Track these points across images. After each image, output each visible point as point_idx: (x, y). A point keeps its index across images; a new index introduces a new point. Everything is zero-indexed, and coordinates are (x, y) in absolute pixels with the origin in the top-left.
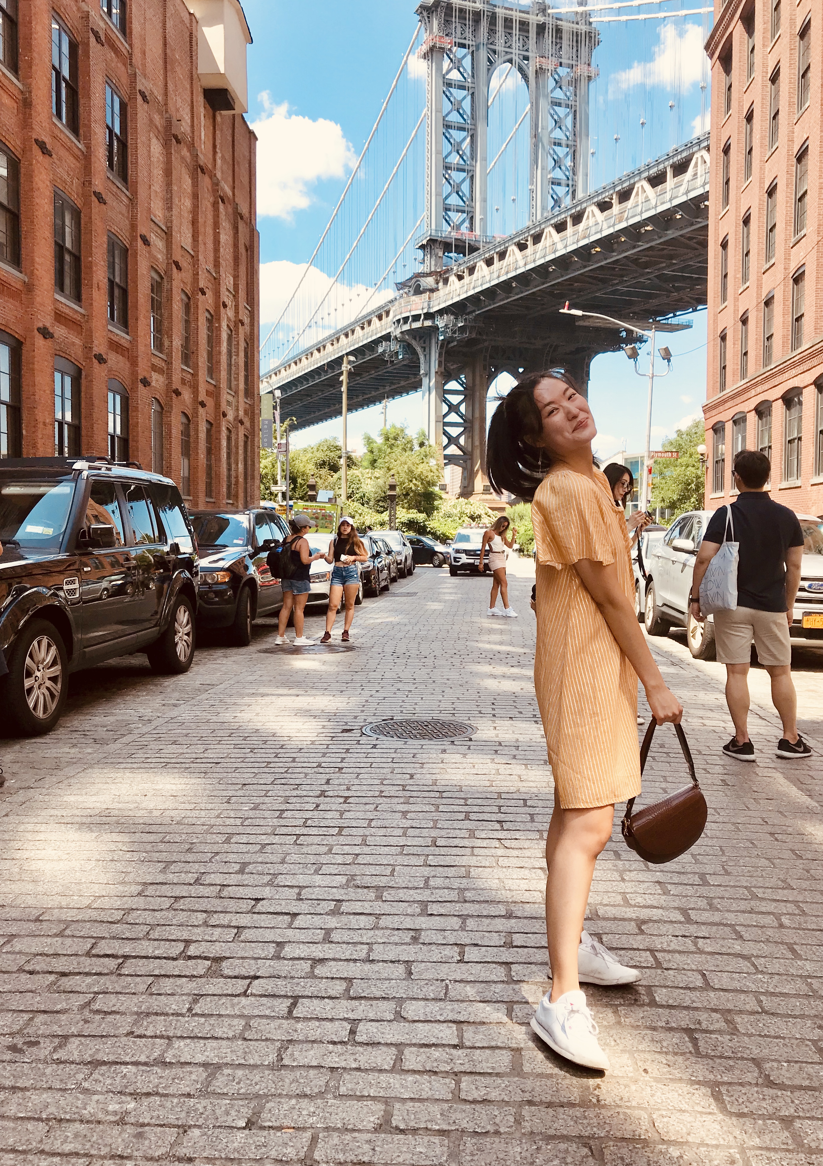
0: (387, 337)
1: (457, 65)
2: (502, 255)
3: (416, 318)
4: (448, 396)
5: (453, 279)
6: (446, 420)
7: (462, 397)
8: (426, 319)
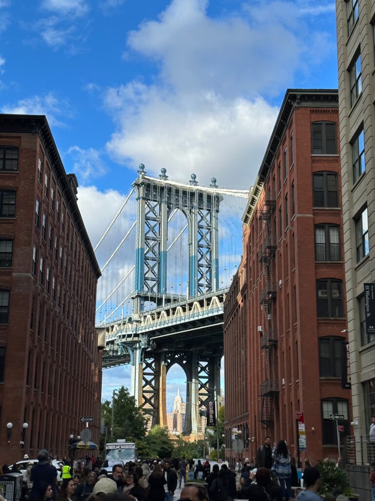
0: (112, 342)
1: (152, 209)
3: (129, 336)
4: (146, 376)
5: (149, 316)
6: (144, 389)
7: (153, 377)
8: (134, 337)
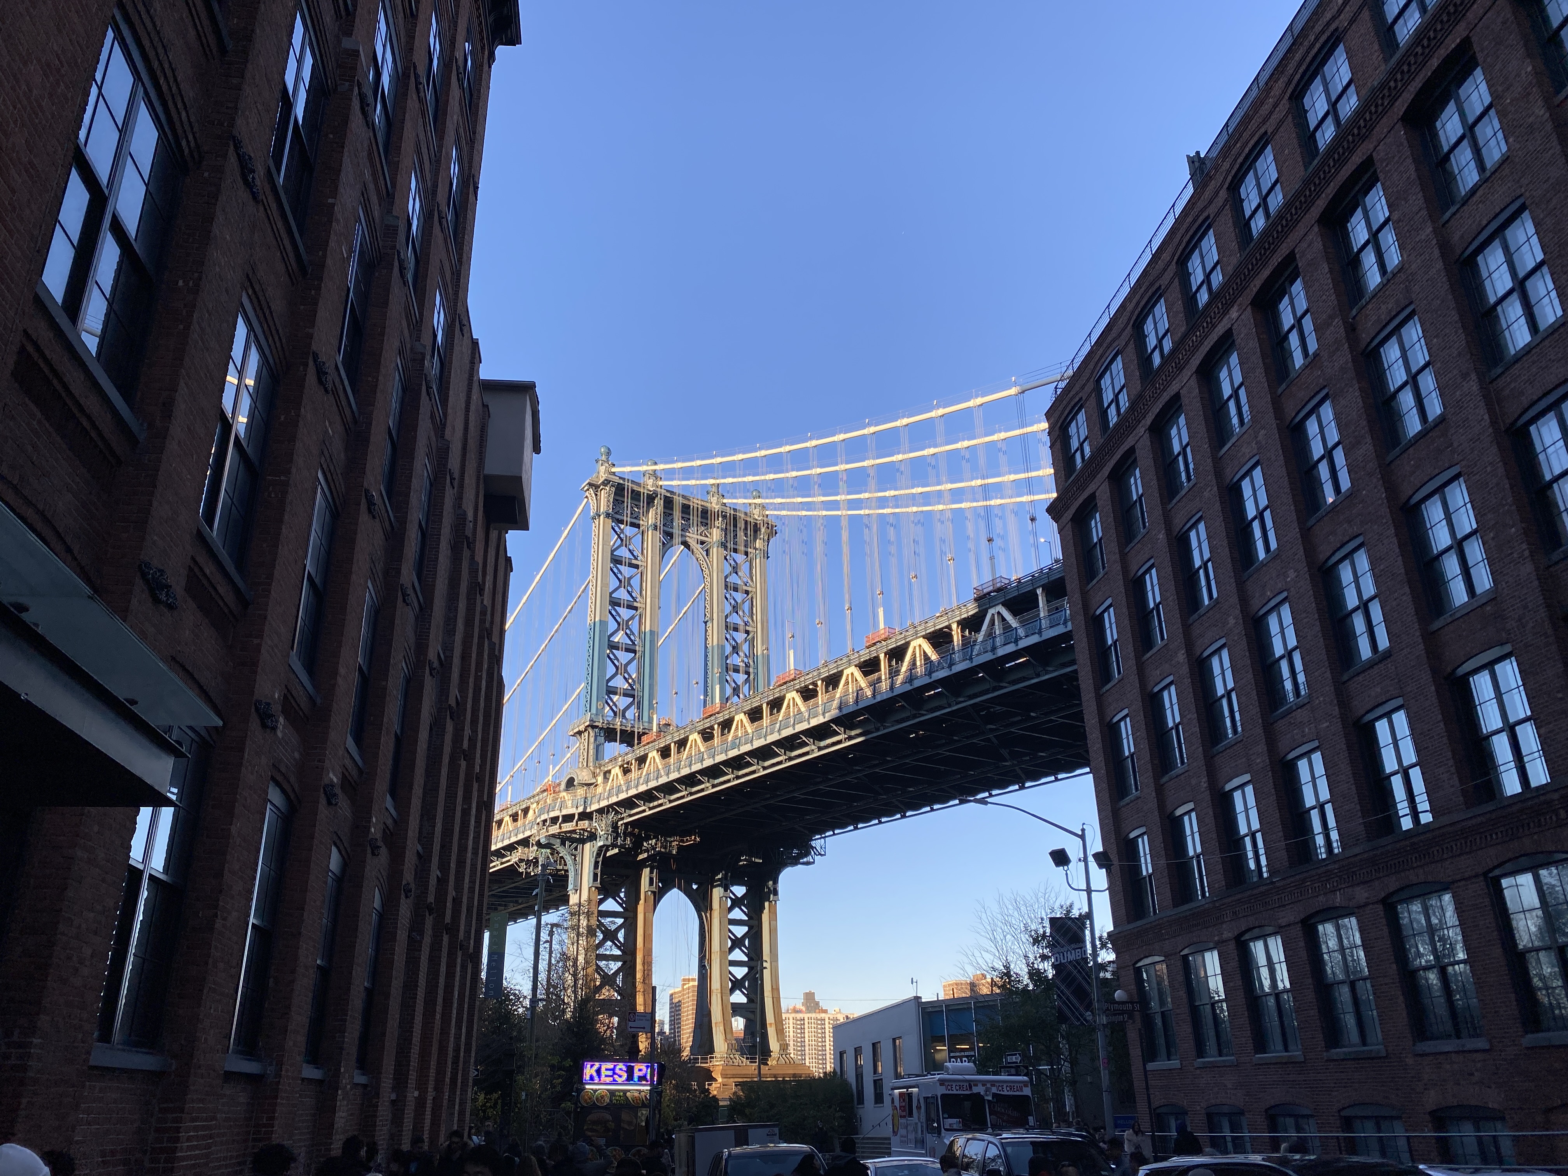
0: (525, 842)
2: (682, 743)
3: (568, 818)
4: (603, 920)
5: (616, 771)
6: (599, 951)
7: (621, 921)
8: (580, 819)
